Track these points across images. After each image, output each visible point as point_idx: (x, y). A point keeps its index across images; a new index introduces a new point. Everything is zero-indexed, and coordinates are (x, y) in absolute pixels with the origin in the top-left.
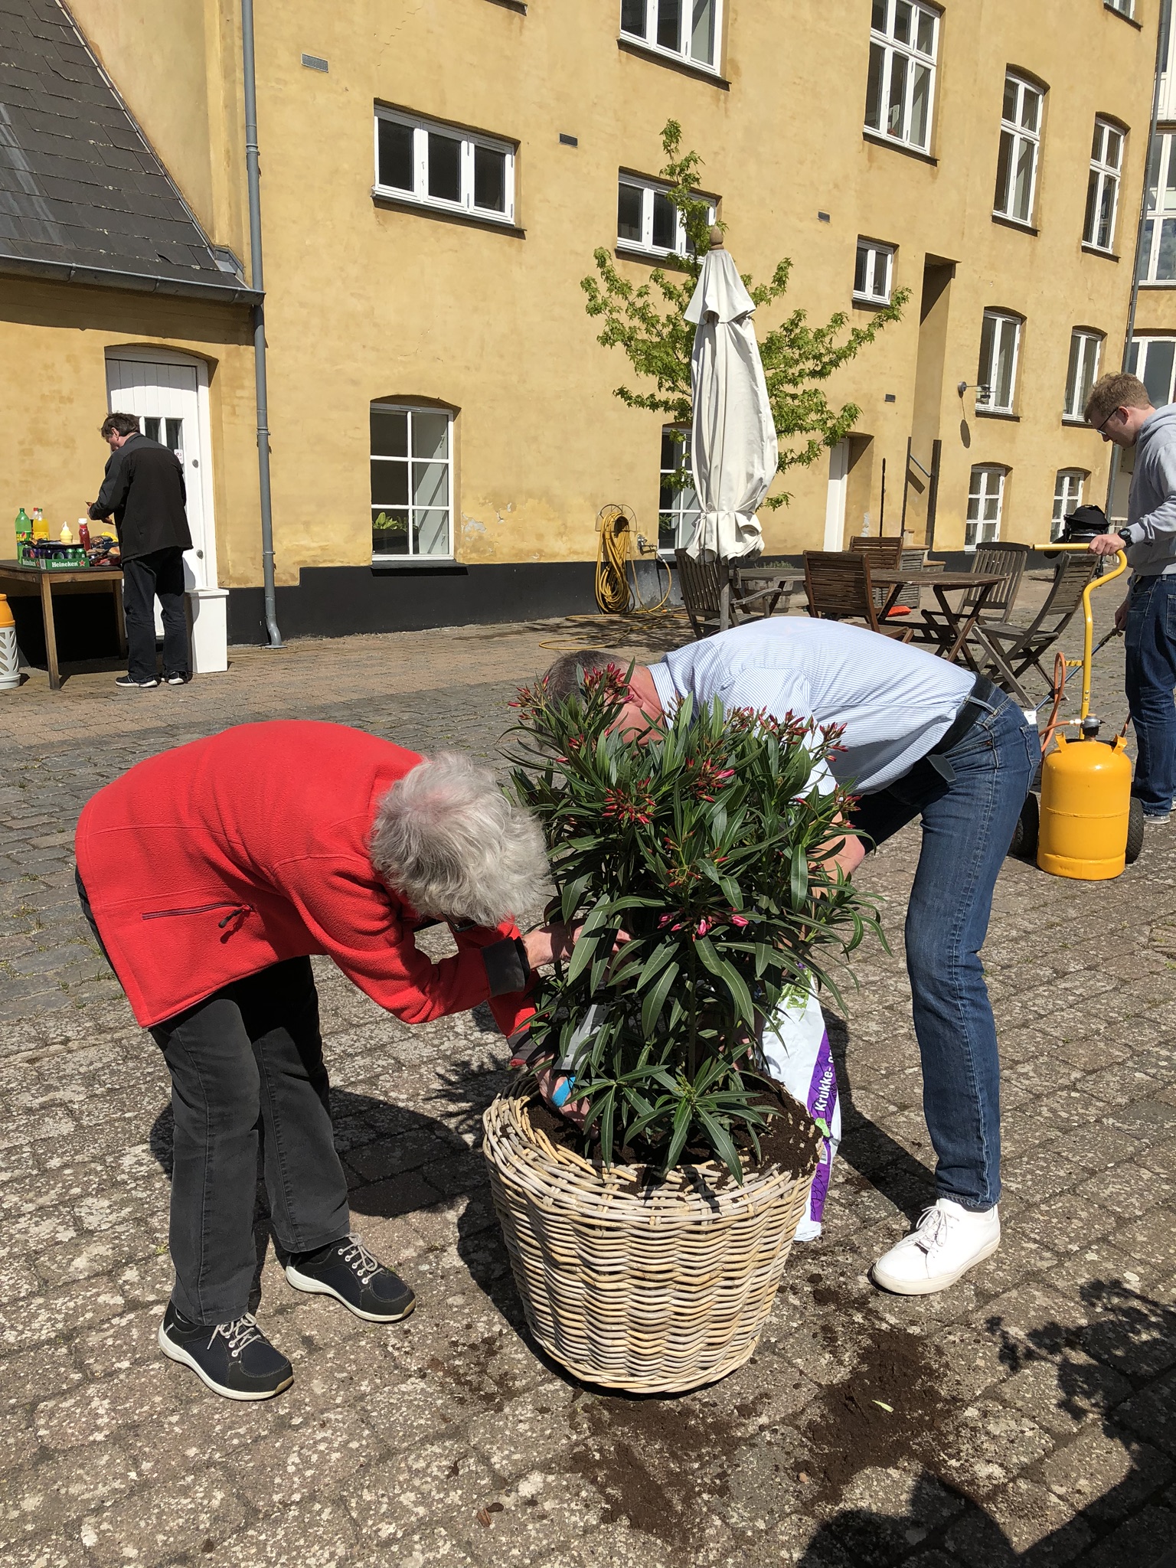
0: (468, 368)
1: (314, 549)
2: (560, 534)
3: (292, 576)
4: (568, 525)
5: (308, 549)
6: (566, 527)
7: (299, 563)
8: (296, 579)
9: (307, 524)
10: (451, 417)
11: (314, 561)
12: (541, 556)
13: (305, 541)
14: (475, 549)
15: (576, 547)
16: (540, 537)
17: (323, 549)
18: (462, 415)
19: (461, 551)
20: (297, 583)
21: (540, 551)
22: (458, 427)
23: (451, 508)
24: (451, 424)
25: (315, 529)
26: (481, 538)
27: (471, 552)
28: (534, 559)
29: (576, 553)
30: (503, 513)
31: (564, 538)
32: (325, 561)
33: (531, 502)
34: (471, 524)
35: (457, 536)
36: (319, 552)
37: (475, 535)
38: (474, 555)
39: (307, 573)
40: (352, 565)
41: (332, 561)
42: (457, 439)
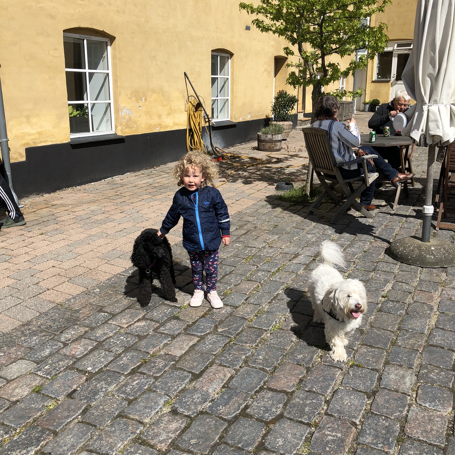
0: (118, 11)
1: (33, 134)
2: (169, 114)
3: (20, 154)
4: (173, 108)
5: (30, 135)
6: (171, 110)
7: (24, 145)
8: (23, 157)
9: (28, 117)
10: (109, 43)
11: (34, 143)
12: (161, 127)
13: (27, 129)
14: (128, 126)
15: (177, 121)
16: (160, 116)
17: (39, 133)
18: (116, 42)
19: (119, 128)
20: (24, 159)
21: (160, 125)
22: (114, 50)
23: (112, 101)
24: (109, 48)
25: (33, 120)
26: (130, 119)
27: (126, 128)
28: (157, 130)
29: (177, 124)
30: (141, 103)
31: (171, 116)
32: (41, 142)
33: (155, 96)
34: (124, 111)
35: (116, 119)
36: (37, 136)
37: (127, 117)
38: (127, 130)
39: (30, 151)
40: (58, 143)
41: (46, 141)
42: (114, 58)
